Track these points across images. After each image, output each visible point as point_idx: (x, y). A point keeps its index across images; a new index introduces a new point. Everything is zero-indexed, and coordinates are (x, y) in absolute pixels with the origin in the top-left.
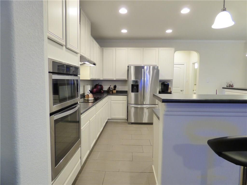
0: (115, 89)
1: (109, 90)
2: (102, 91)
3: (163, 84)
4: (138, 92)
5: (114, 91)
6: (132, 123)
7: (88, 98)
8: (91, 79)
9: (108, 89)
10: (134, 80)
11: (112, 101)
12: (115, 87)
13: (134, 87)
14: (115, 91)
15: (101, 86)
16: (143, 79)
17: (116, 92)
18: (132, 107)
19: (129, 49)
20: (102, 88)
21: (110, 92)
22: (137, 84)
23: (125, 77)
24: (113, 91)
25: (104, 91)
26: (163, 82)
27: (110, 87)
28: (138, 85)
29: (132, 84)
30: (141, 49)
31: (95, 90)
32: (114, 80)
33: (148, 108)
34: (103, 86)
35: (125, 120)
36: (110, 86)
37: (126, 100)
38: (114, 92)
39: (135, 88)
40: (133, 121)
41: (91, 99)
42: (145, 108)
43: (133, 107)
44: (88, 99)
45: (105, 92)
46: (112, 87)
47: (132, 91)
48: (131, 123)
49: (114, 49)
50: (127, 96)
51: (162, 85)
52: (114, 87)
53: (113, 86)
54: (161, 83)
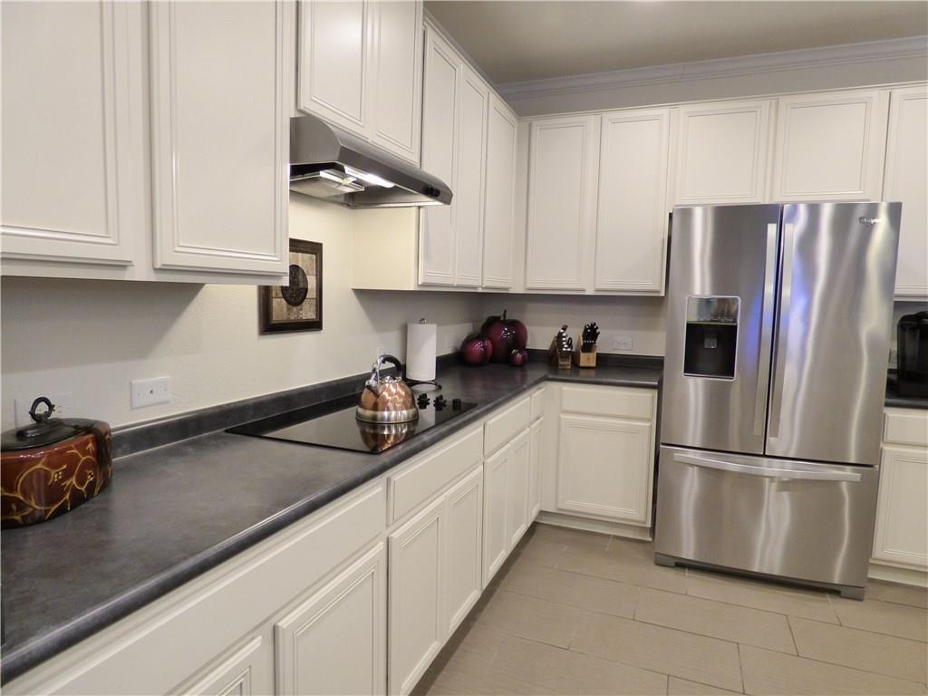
0: (587, 348)
1: (555, 351)
2: (519, 356)
3: (913, 329)
4: (729, 371)
5: (583, 356)
6: (682, 565)
7: (375, 407)
8: (423, 285)
9: (553, 343)
10: (708, 294)
11: (562, 416)
12: (591, 334)
13: (703, 342)
14: (587, 360)
15: (516, 326)
16: (769, 289)
17: (593, 364)
18: (690, 469)
19: (684, 110)
20: (519, 339)
21: (561, 363)
22: (724, 322)
23: (651, 282)
24: (575, 358)
25: (532, 352)
26: (913, 312)
27: (560, 336)
28: (732, 330)
29: (694, 319)
30: (764, 105)
31: (478, 347)
32: (587, 293)
33: (787, 485)
34: (528, 328)
35: (643, 529)
36: (564, 329)
37: (648, 415)
38: (582, 363)
39: (711, 344)
40: (689, 552)
41: (393, 413)
42: (772, 478)
43: (692, 465)
44: (375, 418)
45: (535, 357)
46: (575, 334)
47: (691, 368)
48: (673, 562)
49: (591, 120)
50: (655, 393)
51: (907, 334)
52: (583, 336)
53: (581, 331)
54: (897, 321)
